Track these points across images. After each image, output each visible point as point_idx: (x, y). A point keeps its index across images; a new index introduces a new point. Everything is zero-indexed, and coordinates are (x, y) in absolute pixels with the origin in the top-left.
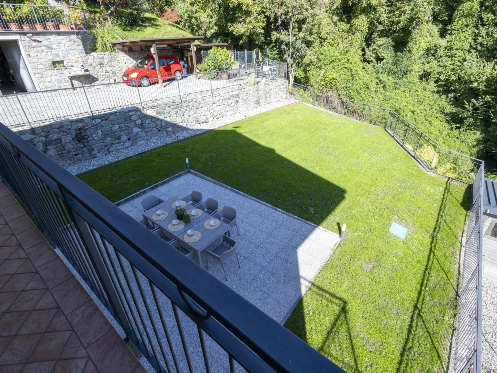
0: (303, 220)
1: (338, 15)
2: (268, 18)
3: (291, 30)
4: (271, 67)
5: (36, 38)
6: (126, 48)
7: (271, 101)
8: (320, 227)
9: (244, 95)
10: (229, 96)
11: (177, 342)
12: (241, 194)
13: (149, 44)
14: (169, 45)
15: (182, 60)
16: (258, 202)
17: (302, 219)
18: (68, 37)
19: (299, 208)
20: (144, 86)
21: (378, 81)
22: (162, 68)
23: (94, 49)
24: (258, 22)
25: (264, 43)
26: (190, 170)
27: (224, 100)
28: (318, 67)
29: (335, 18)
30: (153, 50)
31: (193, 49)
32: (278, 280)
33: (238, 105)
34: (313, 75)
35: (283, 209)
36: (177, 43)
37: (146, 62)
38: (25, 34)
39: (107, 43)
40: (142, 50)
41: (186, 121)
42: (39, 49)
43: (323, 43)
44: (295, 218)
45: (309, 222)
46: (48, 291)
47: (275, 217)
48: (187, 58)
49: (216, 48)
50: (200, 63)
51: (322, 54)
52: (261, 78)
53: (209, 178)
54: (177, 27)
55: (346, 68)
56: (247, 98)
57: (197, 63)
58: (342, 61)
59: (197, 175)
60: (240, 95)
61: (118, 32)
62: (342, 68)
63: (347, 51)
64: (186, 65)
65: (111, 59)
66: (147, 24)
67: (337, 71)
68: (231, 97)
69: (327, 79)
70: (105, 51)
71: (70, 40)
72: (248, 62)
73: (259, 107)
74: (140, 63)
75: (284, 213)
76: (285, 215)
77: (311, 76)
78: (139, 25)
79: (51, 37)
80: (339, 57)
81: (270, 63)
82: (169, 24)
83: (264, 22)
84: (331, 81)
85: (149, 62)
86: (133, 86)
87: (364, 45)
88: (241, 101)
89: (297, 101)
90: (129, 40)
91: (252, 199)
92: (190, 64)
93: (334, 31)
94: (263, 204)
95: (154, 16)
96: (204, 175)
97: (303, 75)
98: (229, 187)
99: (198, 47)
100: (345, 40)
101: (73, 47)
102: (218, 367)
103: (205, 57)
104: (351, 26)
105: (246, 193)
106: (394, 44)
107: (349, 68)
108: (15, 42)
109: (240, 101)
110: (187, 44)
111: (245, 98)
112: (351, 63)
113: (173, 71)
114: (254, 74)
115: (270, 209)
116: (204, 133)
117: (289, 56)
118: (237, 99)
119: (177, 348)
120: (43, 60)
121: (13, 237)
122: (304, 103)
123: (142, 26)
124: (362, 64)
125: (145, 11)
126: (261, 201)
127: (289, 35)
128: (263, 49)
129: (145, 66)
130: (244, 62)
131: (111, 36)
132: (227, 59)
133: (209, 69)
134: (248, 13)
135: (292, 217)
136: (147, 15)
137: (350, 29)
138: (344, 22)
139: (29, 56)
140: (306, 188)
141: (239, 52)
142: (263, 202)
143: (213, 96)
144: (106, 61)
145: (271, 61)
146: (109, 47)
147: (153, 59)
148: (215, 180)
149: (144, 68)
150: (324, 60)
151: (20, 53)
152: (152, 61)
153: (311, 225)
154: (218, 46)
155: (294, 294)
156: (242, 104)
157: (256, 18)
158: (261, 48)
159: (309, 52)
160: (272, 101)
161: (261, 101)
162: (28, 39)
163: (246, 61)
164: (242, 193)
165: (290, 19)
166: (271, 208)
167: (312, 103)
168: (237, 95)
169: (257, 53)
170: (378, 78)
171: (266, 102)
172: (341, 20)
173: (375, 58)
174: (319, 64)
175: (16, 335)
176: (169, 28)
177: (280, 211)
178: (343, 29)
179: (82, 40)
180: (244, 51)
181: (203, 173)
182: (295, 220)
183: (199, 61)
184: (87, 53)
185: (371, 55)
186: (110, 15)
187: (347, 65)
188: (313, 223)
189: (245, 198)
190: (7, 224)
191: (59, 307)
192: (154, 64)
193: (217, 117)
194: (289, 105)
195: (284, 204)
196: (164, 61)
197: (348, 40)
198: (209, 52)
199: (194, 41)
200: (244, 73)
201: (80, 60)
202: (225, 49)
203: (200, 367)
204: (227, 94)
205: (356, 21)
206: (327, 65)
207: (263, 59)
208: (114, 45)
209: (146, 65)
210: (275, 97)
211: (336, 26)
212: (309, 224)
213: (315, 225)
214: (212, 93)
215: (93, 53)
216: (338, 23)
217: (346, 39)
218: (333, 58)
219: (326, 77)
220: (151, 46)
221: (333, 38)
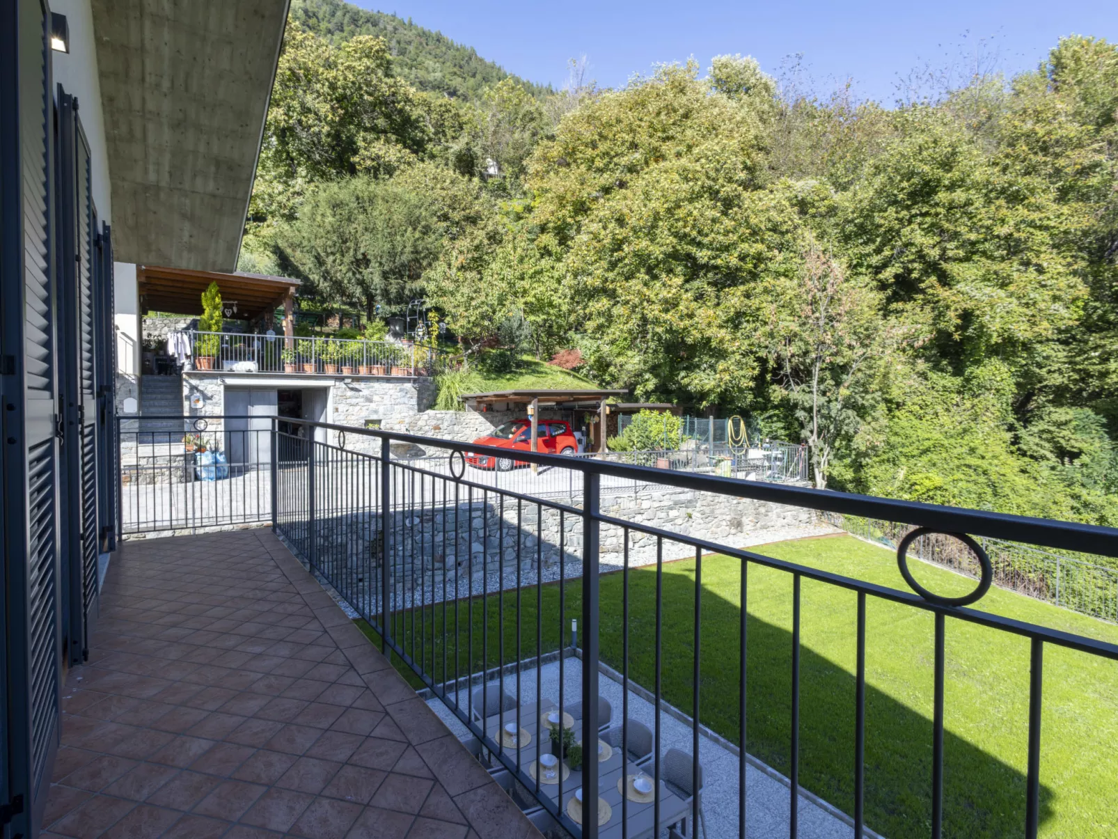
1: (927, 360)
2: (763, 361)
3: (814, 383)
4: (769, 453)
5: (356, 385)
6: (483, 406)
7: (769, 524)
9: (705, 503)
10: (671, 503)
12: (706, 734)
13: (525, 399)
14: (558, 403)
15: (579, 429)
18: (399, 386)
19: (892, 812)
20: (503, 471)
21: (1076, 504)
22: (540, 440)
23: (432, 405)
24: (742, 369)
25: (754, 406)
26: (579, 650)
27: (661, 509)
28: (888, 461)
29: (922, 365)
30: (531, 409)
31: (604, 409)
33: (690, 523)
34: (875, 477)
35: (837, 806)
36: (575, 400)
37: (513, 429)
38: (342, 379)
39: (454, 396)
40: (508, 409)
41: (576, 544)
42: (354, 401)
43: (897, 413)
46: (411, 748)
47: (814, 823)
48: (588, 426)
49: (648, 412)
50: (615, 436)
51: (896, 434)
52: (744, 473)
54: (574, 376)
55: (969, 466)
56: (712, 511)
57: (608, 436)
58: (956, 451)
60: (696, 501)
61: (476, 381)
62: (958, 467)
63: (965, 431)
64: (584, 439)
65: (454, 421)
66: (524, 371)
67: (944, 472)
68: (676, 503)
69: (917, 487)
70: (448, 409)
71: (401, 390)
72: (715, 439)
73: (739, 534)
74: (502, 431)
75: (841, 819)
77: (872, 478)
78: (511, 372)
79: (376, 385)
80: (946, 442)
81: (765, 445)
82: (561, 372)
83: (754, 369)
84: (931, 493)
85: (518, 428)
86: (484, 469)
87: (1011, 418)
88: (699, 515)
89: (840, 531)
90: (491, 393)
92: (592, 437)
93: (922, 388)
94: (772, 776)
95: (537, 360)
96: (610, 665)
97: (849, 475)
98: (672, 708)
99: (613, 409)
100: (954, 409)
101: (401, 400)
103: (624, 426)
104: (968, 380)
105: (720, 734)
106: (1104, 420)
107: (978, 466)
108: (325, 390)
109: (696, 515)
110: (594, 402)
111: (707, 510)
112: (983, 458)
113: (559, 447)
114: (729, 463)
116: (611, 573)
117: (812, 432)
118: (690, 511)
120: (353, 417)
121: (338, 652)
122: (861, 538)
123: (516, 373)
124: (1015, 463)
125: (523, 351)
126: (765, 766)
127: (811, 392)
128: (750, 417)
129: (511, 436)
130: (707, 440)
131: (463, 386)
132: (671, 432)
133: (632, 447)
134: (721, 354)
136: (525, 358)
137: (963, 386)
138: (946, 372)
139: (337, 410)
140: (905, 756)
141: (696, 420)
142: (770, 769)
143: (636, 499)
144: (446, 424)
145: (767, 440)
146: (455, 403)
147: (528, 423)
148: (637, 683)
149: (507, 438)
150: (903, 445)
151: (325, 406)
152: (524, 428)
154: (651, 409)
156: (701, 521)
157: (739, 362)
158: (745, 414)
159: (863, 427)
160: (772, 523)
161: (745, 520)
162: (344, 386)
163: (711, 438)
165: (813, 363)
167: (880, 540)
168: (690, 501)
169: (736, 424)
170: (1076, 497)
171: (758, 525)
172: (936, 367)
173: (1051, 452)
174: (891, 455)
175: (368, 805)
176: (560, 378)
177: (826, 809)
178: (944, 387)
179: (419, 391)
180: (708, 418)
183: (613, 431)
184: (420, 410)
185: (1037, 445)
186: (470, 356)
187: (973, 461)
189: (717, 746)
190: (326, 632)
191: (435, 780)
192: (528, 433)
193: (641, 543)
194: (818, 538)
195: (839, 790)
196: (545, 428)
197: (963, 407)
198: (634, 417)
199: (607, 398)
200: (707, 460)
201: (407, 420)
202: (668, 413)
204: (668, 496)
205: (978, 371)
206: (913, 456)
207: (749, 437)
208: (466, 399)
209: (513, 433)
210: (779, 516)
211: (926, 379)
214: (636, 493)
215: (430, 412)
216: (930, 374)
217: (957, 405)
218: (927, 444)
219: (915, 484)
220: (529, 403)
221: (920, 402)
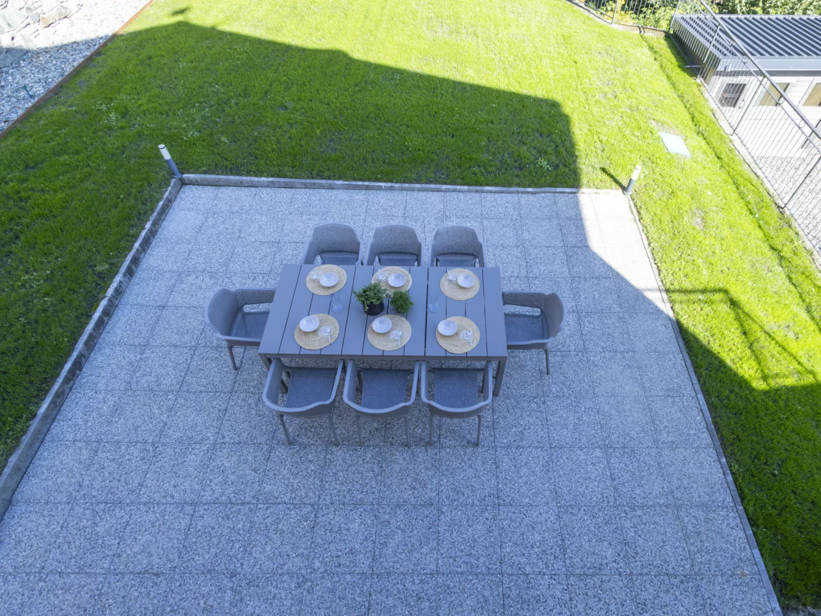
0: (547, 189)
8: (583, 190)
11: (594, 535)
12: (380, 188)
16: (433, 190)
17: (543, 189)
19: (520, 169)
26: (185, 176)
32: (619, 318)
35: (496, 185)
44: (529, 193)
45: (559, 190)
53: (263, 179)
59: (217, 185)
75: (502, 192)
76: (507, 195)
91: (413, 190)
94: (446, 191)
96: (241, 175)
102: (690, 514)
105: (391, 181)
115: (469, 195)
119: (605, 543)
126: (438, 186)
135: (523, 193)
142: (444, 187)
148: (285, 176)
153: (564, 193)
155: (661, 325)
164: (383, 184)
166: (469, 191)
177: (491, 192)
181: (235, 170)
182: (530, 196)
188: (567, 187)
189: (396, 193)
203: (668, 535)
212: (561, 193)
213: (574, 190)
